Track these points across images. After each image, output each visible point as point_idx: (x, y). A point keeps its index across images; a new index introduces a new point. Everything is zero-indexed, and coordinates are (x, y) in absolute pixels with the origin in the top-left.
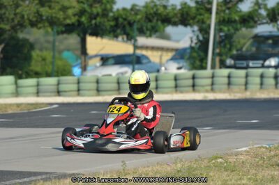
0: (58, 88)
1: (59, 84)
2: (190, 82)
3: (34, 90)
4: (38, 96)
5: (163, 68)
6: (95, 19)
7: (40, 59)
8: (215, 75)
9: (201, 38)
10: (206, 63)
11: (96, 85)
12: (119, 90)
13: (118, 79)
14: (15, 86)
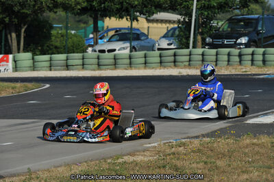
0: (67, 63)
1: (67, 60)
2: (172, 59)
3: (47, 64)
4: (50, 70)
5: (157, 44)
6: (104, 3)
7: (60, 36)
8: (192, 53)
9: (187, 20)
10: (189, 44)
11: (97, 60)
12: (115, 64)
13: (115, 56)
14: (32, 61)
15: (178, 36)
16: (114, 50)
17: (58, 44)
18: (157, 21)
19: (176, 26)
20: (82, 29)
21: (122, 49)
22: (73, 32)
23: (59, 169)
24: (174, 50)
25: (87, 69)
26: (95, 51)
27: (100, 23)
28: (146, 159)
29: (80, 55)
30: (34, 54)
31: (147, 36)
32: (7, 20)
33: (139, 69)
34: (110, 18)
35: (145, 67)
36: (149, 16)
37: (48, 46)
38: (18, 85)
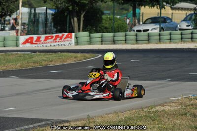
0: (114, 39)
1: (114, 37)
2: (190, 36)
3: (100, 40)
4: (102, 44)
5: (179, 26)
7: (109, 20)
11: (135, 37)
12: (149, 40)
13: (148, 34)
14: (89, 38)
15: (194, 20)
16: (148, 30)
17: (107, 25)
18: (179, 9)
19: (192, 12)
20: (124, 14)
21: (154, 29)
22: (118, 17)
23: (110, 115)
24: (192, 30)
25: (128, 44)
26: (134, 31)
27: (137, 10)
28: (172, 109)
29: (123, 33)
30: (90, 33)
31: (171, 19)
32: (71, 8)
33: (166, 43)
34: (145, 7)
35: (170, 42)
36: (173, 5)
37: (100, 27)
38: (79, 55)
